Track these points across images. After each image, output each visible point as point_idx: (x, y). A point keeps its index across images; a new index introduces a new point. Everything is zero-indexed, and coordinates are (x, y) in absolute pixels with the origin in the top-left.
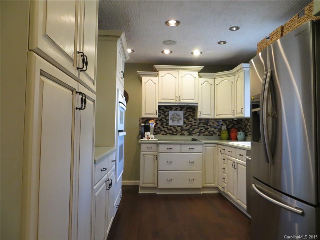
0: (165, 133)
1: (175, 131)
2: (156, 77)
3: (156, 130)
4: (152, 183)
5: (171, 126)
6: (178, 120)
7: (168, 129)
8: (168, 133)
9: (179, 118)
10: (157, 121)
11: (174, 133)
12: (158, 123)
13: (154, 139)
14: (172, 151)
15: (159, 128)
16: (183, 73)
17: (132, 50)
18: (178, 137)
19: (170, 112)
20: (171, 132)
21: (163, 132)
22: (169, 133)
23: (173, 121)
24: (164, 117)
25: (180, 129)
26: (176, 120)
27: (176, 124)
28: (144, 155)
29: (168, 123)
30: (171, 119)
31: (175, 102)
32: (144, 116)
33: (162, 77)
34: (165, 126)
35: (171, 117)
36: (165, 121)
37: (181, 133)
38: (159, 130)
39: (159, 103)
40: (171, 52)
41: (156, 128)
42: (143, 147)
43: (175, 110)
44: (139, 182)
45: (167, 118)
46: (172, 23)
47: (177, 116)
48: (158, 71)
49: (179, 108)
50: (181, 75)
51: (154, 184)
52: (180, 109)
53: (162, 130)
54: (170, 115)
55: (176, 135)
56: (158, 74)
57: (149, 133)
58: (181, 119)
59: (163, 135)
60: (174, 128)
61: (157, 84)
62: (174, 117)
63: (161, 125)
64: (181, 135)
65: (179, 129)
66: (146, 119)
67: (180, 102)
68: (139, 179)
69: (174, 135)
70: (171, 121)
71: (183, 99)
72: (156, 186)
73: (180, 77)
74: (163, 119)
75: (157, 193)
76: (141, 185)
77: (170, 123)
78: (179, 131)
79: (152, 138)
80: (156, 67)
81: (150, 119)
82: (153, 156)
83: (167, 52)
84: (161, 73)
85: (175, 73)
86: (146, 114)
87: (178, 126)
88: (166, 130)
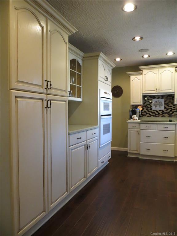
0: (150, 116)
1: (157, 114)
2: (141, 75)
3: (142, 114)
4: (136, 151)
5: (154, 110)
6: (160, 106)
7: (152, 113)
8: (151, 116)
9: (160, 104)
10: (143, 107)
11: (157, 116)
12: (144, 109)
13: (138, 120)
14: (150, 128)
15: (145, 112)
16: (161, 70)
17: (121, 59)
18: (160, 119)
19: (153, 100)
20: (154, 115)
21: (148, 115)
22: (153, 116)
23: (156, 106)
24: (149, 104)
25: (162, 113)
26: (158, 105)
27: (158, 108)
28: (130, 131)
29: (152, 109)
30: (154, 105)
31: (155, 92)
32: (132, 103)
33: (145, 75)
34: (150, 111)
35: (154, 103)
36: (150, 107)
37: (162, 116)
38: (145, 114)
39: (143, 94)
40: (149, 56)
41: (142, 112)
42: (130, 126)
43: (157, 98)
44: (127, 150)
45: (151, 104)
46: (138, 38)
47: (159, 103)
48: (142, 71)
49: (160, 96)
50: (160, 72)
51: (138, 151)
52: (162, 97)
53: (147, 114)
54: (153, 102)
55: (158, 117)
56: (142, 73)
57: (135, 116)
58: (162, 105)
59: (148, 117)
60: (157, 112)
61: (141, 80)
62: (156, 104)
63: (146, 110)
64: (162, 117)
65: (160, 112)
66: (135, 106)
67: (159, 92)
68: (127, 147)
69: (156, 117)
70: (154, 107)
71: (162, 90)
72: (139, 153)
73: (159, 73)
74: (148, 106)
75: (140, 158)
76: (129, 151)
77: (154, 108)
78: (160, 114)
79: (136, 119)
80: (140, 68)
81: (138, 106)
82: (136, 132)
83: (146, 56)
84: (145, 72)
85: (155, 71)
86: (134, 102)
87: (160, 110)
88: (151, 113)
